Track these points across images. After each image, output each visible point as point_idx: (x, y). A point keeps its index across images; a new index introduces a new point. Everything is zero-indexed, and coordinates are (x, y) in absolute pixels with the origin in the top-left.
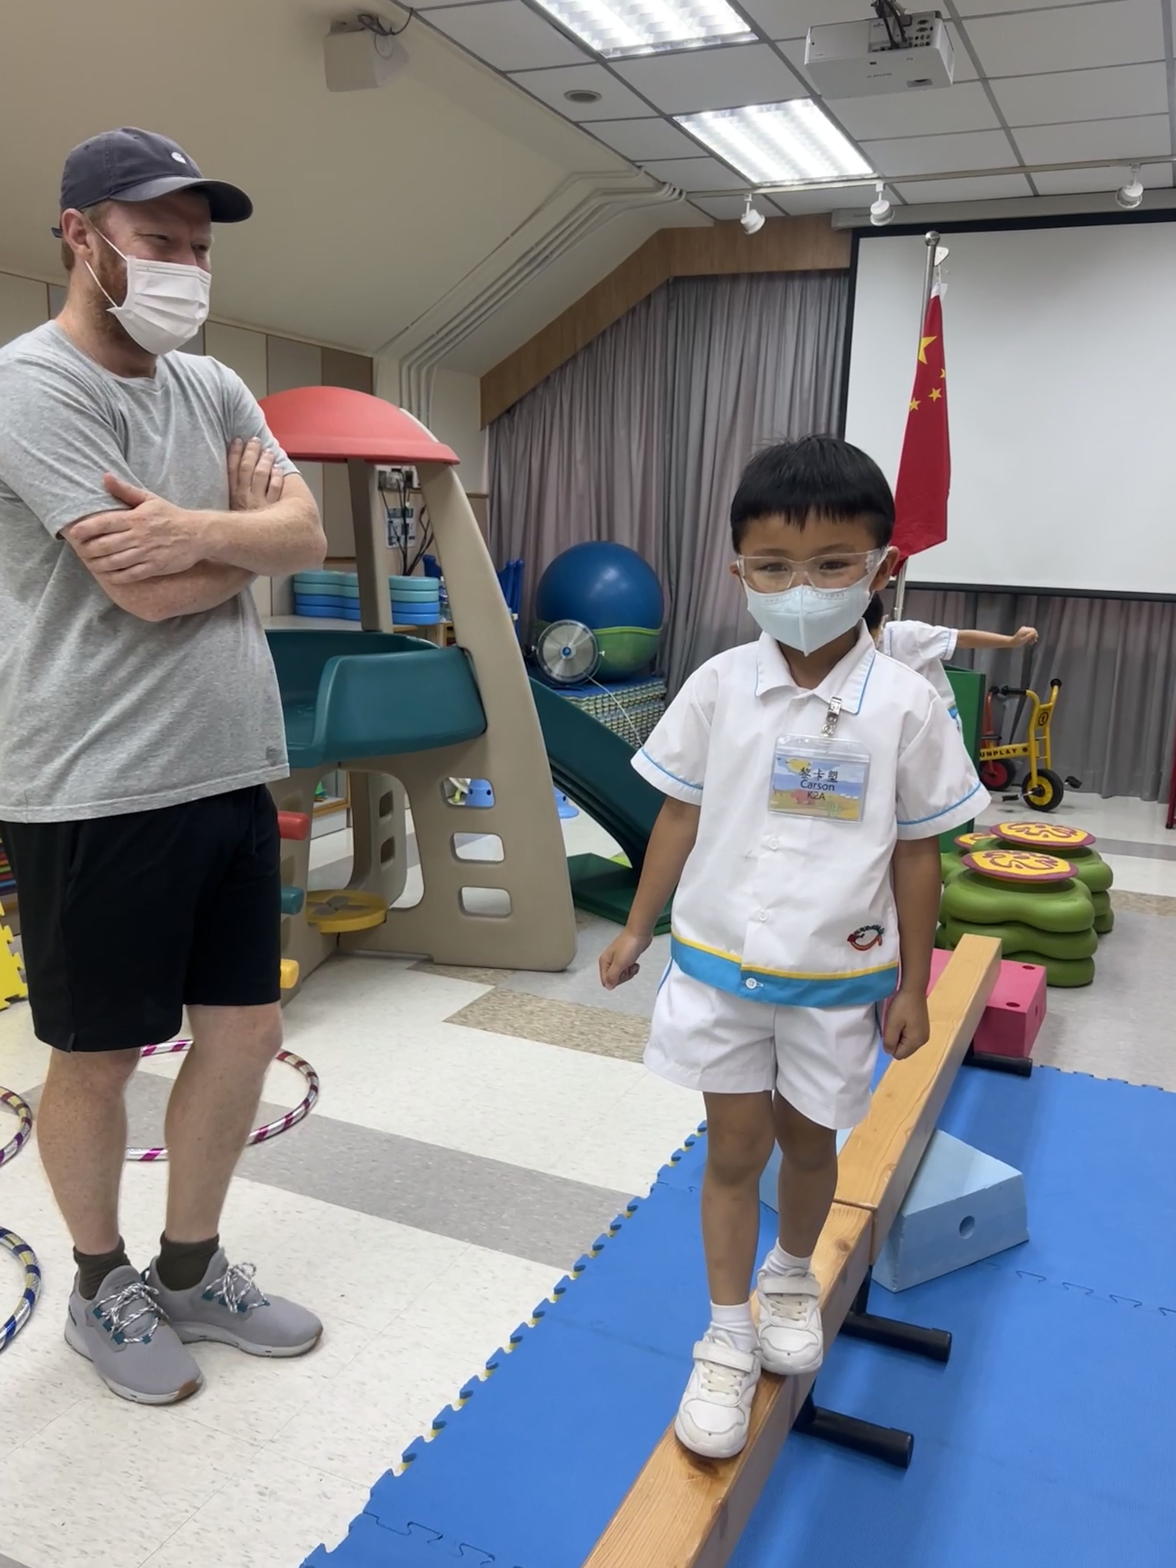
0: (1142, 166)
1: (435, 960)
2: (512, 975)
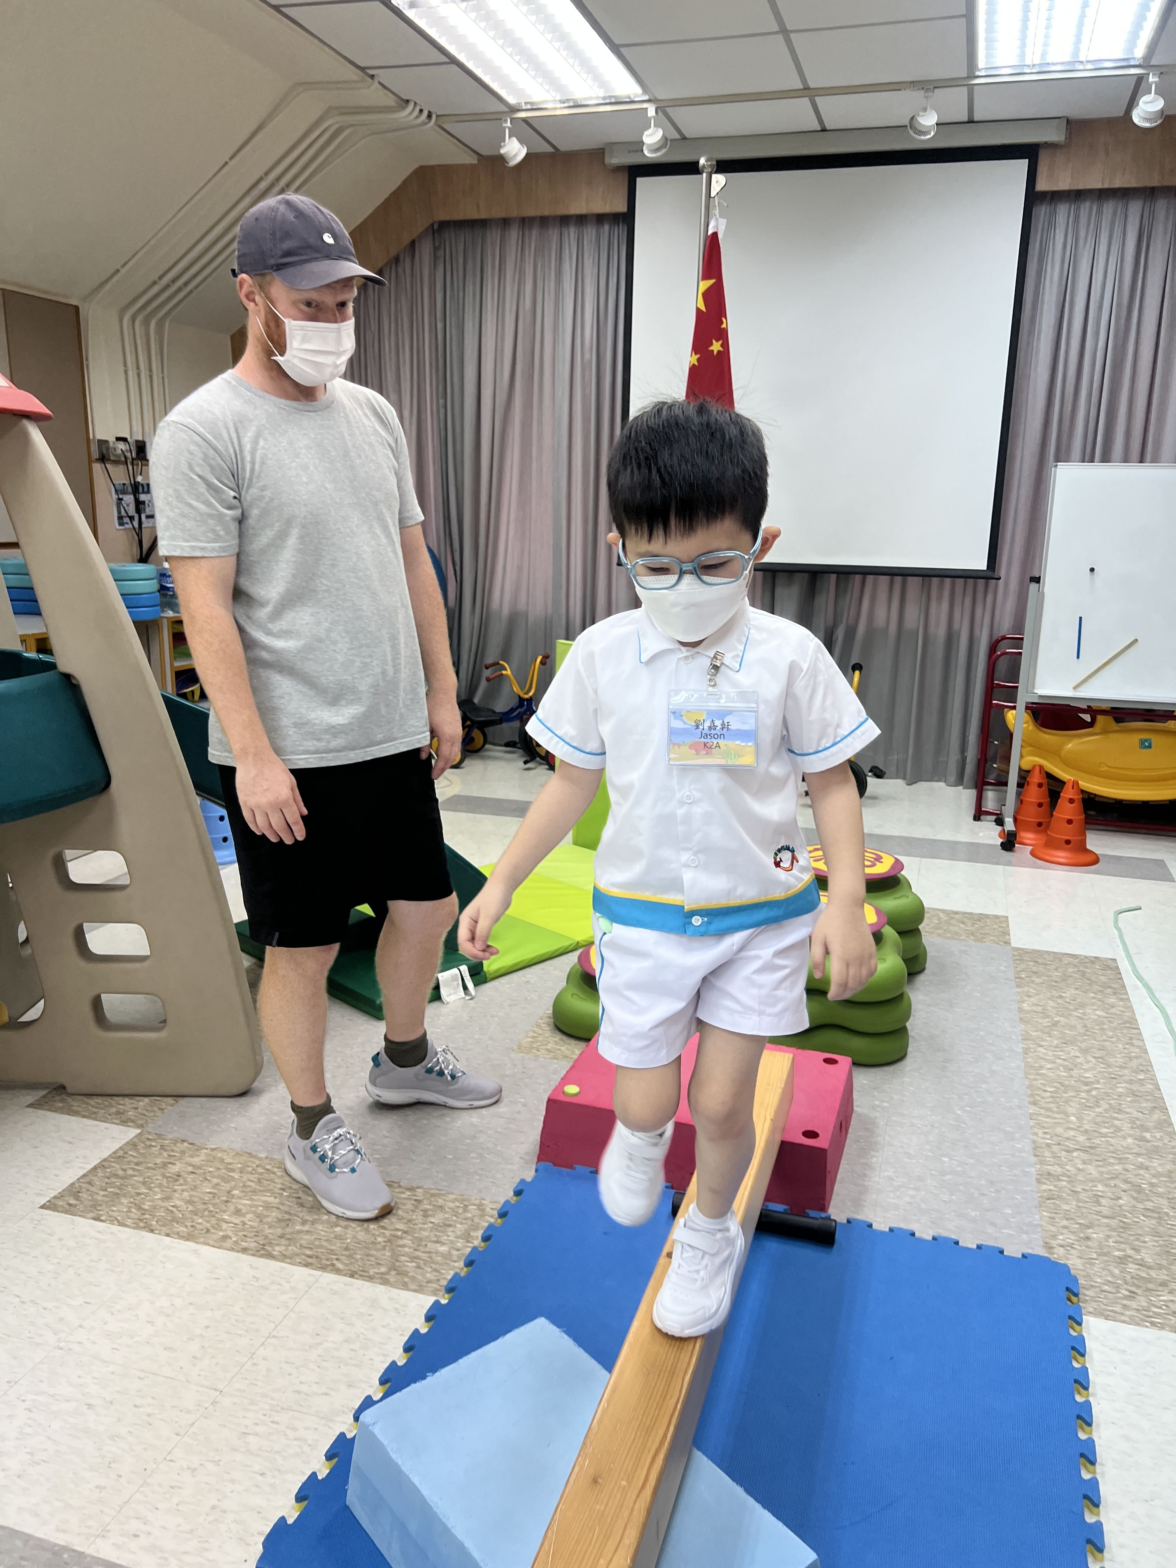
0: (936, 90)
1: (70, 1089)
2: (172, 1105)
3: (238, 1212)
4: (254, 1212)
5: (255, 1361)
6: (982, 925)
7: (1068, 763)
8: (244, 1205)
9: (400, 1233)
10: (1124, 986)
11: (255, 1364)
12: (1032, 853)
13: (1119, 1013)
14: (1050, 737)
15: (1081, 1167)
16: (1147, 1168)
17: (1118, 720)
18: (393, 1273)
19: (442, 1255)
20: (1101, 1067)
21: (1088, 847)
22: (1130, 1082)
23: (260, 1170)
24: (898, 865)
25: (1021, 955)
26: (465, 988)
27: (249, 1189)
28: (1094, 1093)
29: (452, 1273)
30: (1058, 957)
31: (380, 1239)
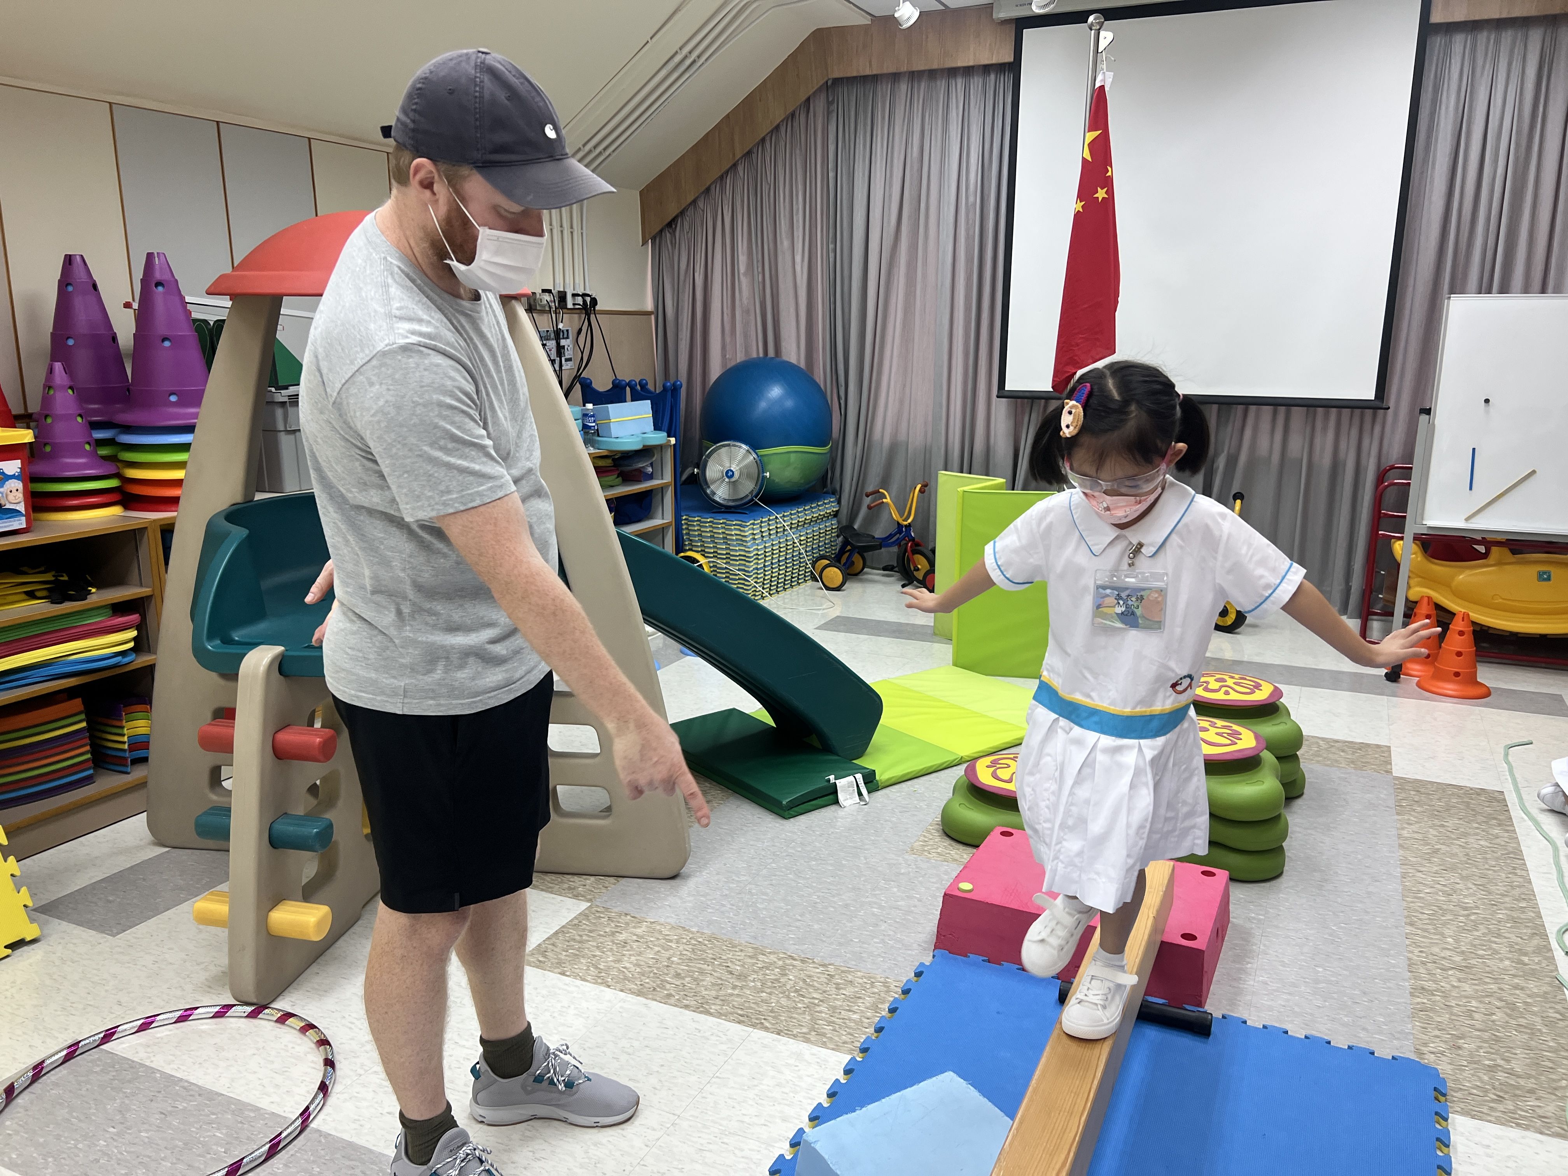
2: (614, 884)
3: (678, 975)
4: (692, 977)
5: (704, 1095)
6: (1363, 753)
7: (1459, 594)
8: (683, 970)
9: (816, 1001)
10: (1511, 818)
11: (704, 1097)
12: (1419, 685)
13: (1503, 843)
14: (1440, 569)
15: (1455, 984)
16: (1522, 989)
17: (1514, 552)
18: (813, 1033)
19: (854, 1021)
20: (1481, 894)
21: (1478, 680)
22: (1512, 909)
23: (693, 942)
24: (1277, 693)
25: (1403, 784)
26: (860, 794)
27: (685, 957)
28: (1473, 917)
29: (864, 1037)
30: (1443, 788)
31: (800, 1005)
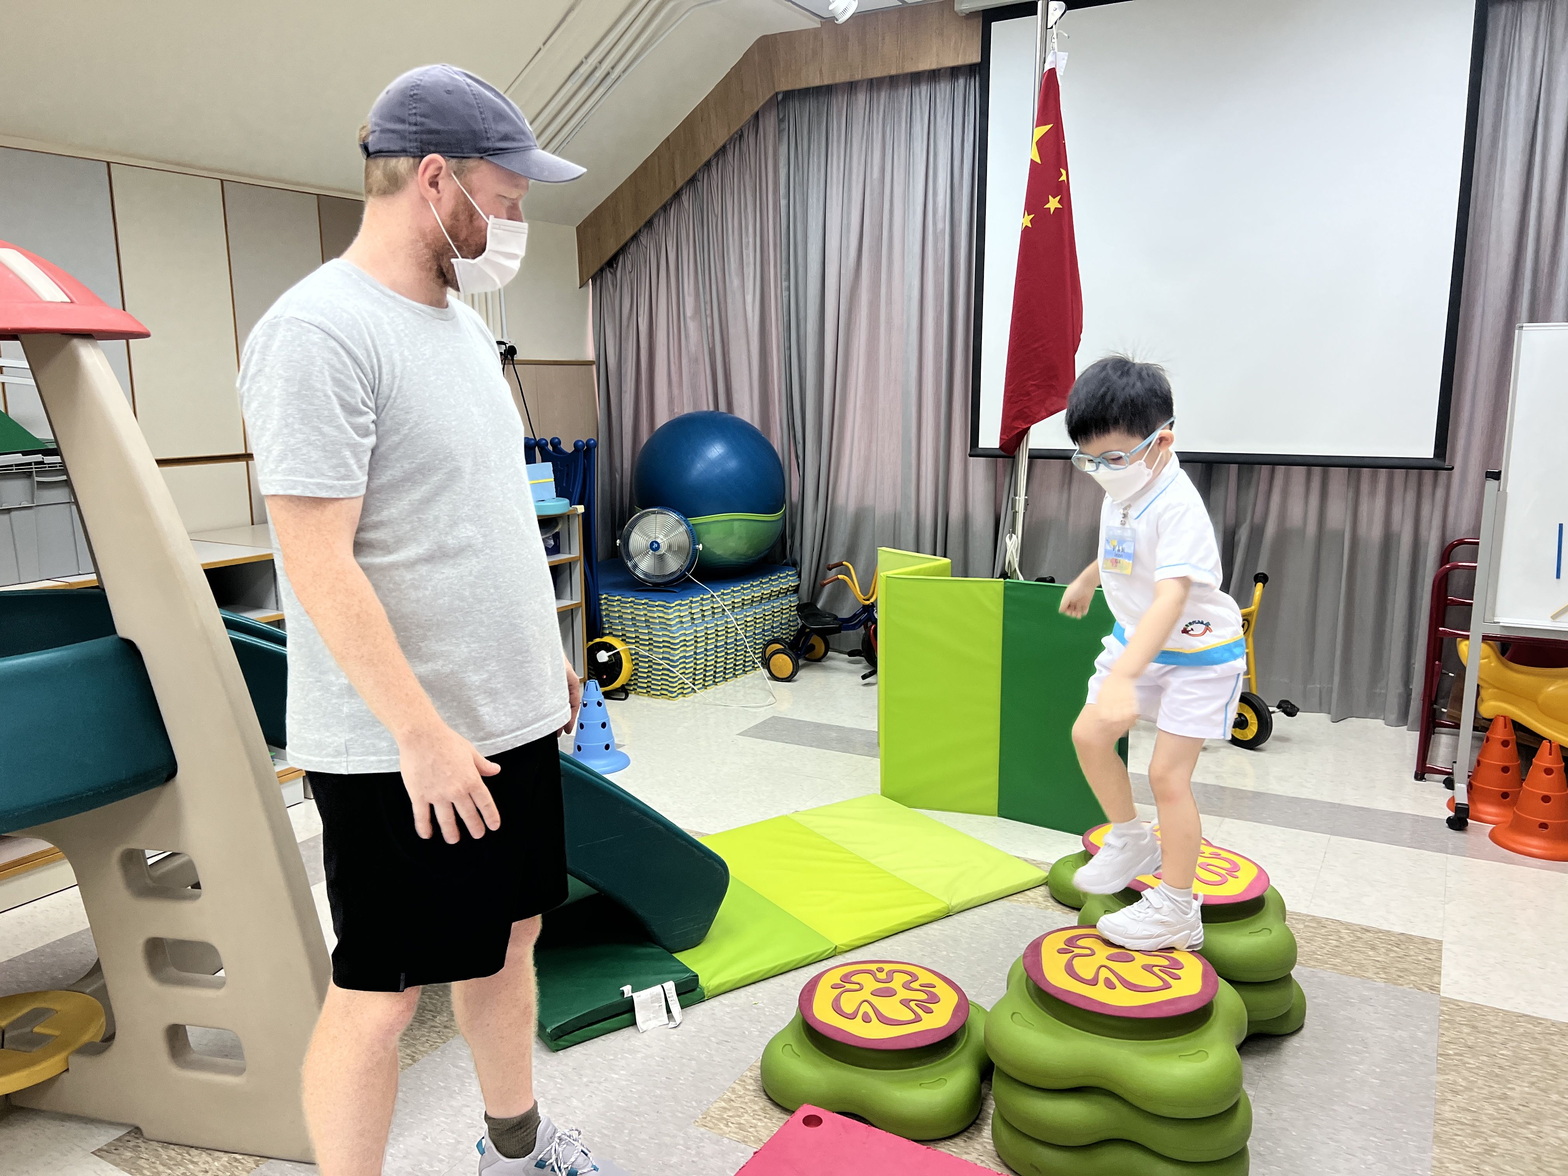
6: (1400, 952)
7: (1548, 711)
12: (1493, 837)
14: (1518, 677)
24: (1262, 884)
25: (1453, 1013)
26: (669, 1011)
